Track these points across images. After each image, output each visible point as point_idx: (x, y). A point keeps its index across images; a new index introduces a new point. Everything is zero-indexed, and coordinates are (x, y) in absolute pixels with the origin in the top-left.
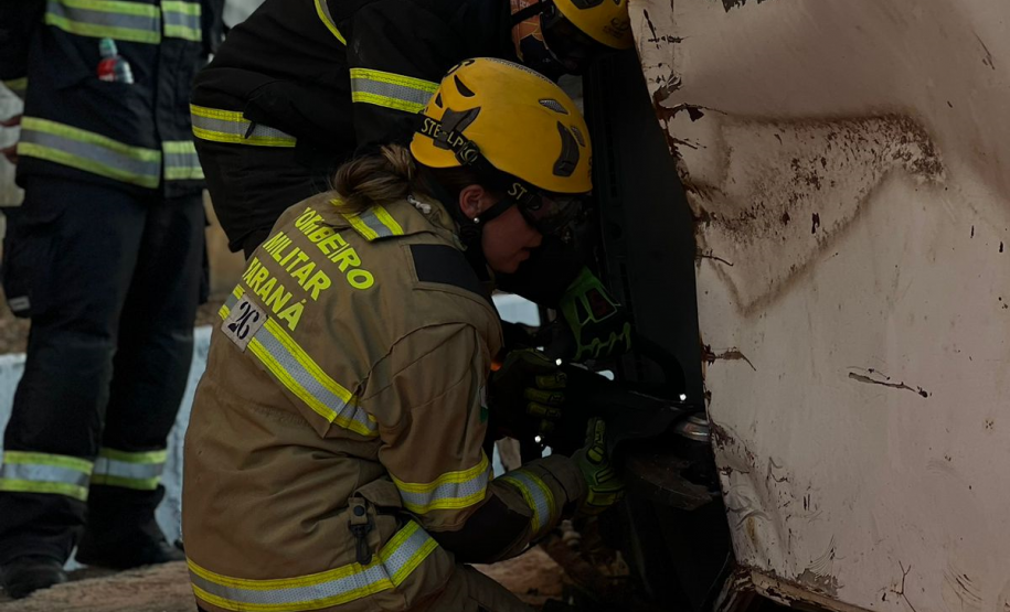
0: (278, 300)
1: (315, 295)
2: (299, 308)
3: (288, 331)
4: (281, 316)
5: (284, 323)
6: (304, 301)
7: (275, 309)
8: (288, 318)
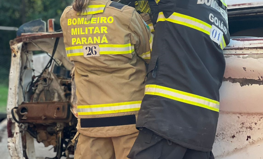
0: (97, 40)
1: (106, 32)
2: (104, 37)
3: (107, 44)
4: (102, 42)
5: (104, 43)
6: (104, 35)
7: (99, 42)
8: (104, 41)
